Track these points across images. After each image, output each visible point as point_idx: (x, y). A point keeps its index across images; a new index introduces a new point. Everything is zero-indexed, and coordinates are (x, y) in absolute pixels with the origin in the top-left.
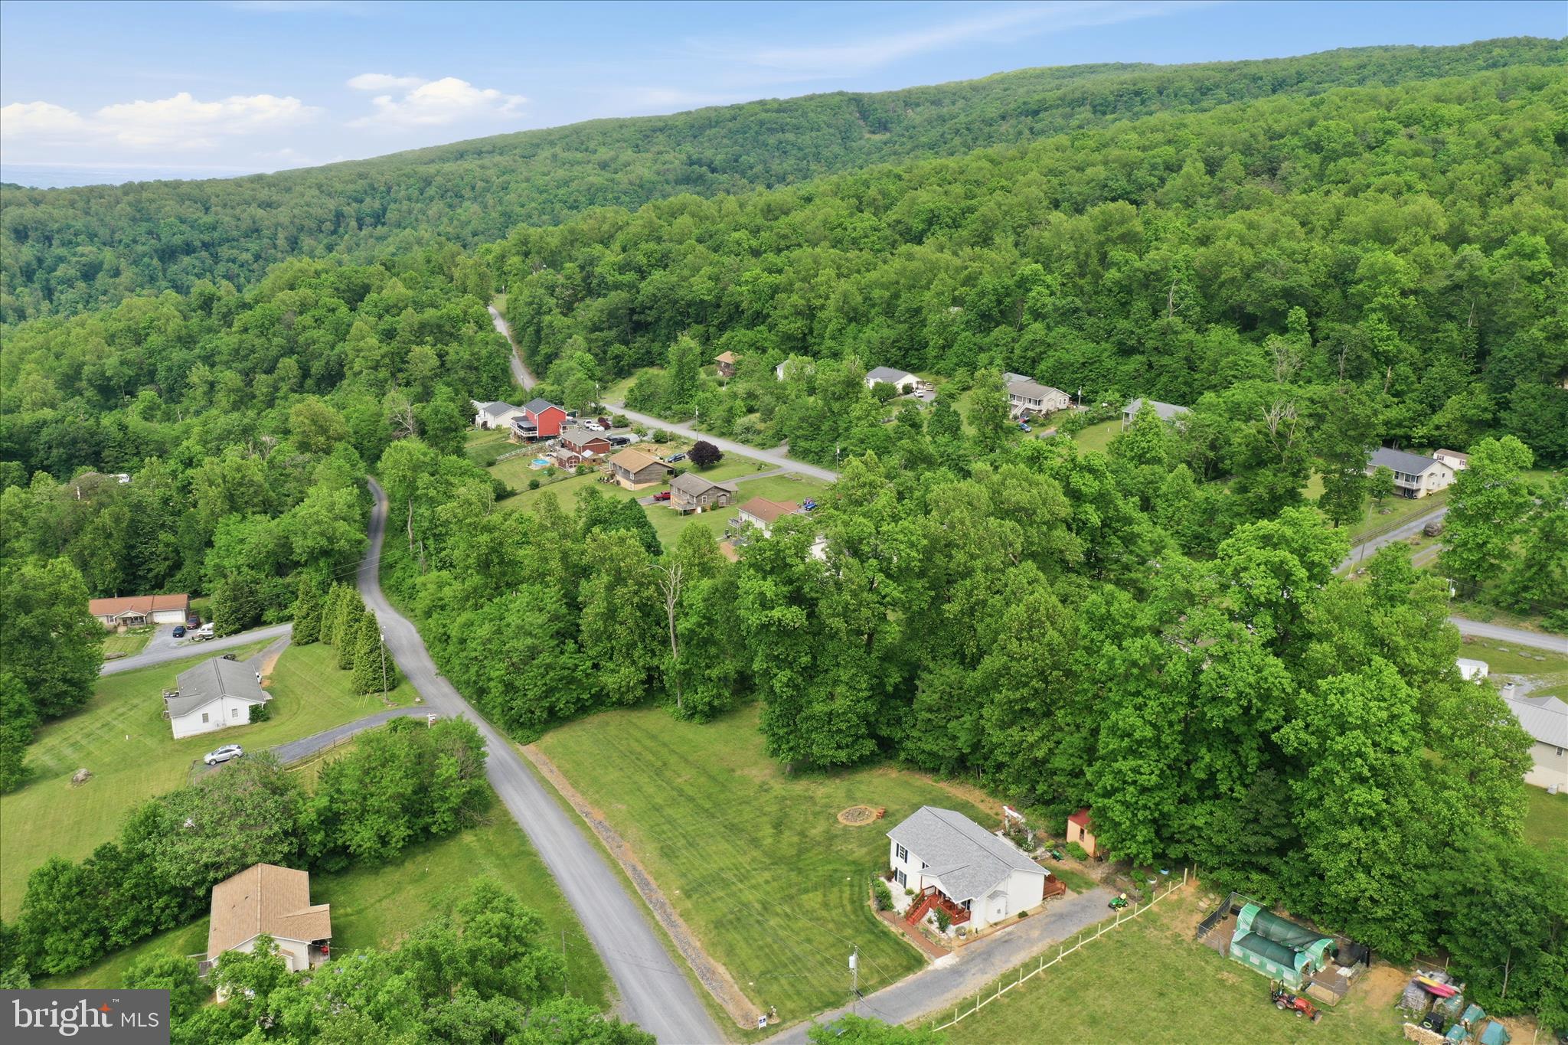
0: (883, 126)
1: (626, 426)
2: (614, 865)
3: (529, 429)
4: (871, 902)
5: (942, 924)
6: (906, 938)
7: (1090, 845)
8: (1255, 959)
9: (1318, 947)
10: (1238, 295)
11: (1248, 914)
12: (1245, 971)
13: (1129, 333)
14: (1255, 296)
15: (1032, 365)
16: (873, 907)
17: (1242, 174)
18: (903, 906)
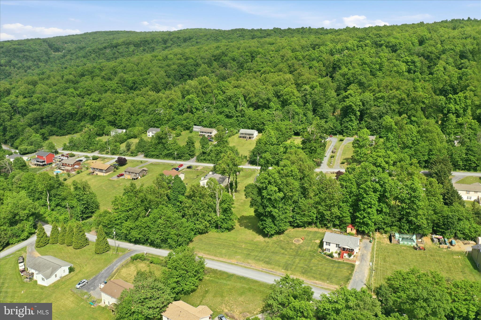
0: (57, 50)
1: (74, 156)
2: (259, 270)
3: (42, 162)
4: (328, 257)
5: (350, 256)
6: (345, 261)
7: (354, 232)
8: (406, 243)
9: (414, 237)
10: (254, 100)
11: (397, 235)
12: (405, 246)
13: (230, 112)
14: (260, 100)
15: (200, 123)
16: (330, 258)
17: (218, 67)
18: (336, 255)
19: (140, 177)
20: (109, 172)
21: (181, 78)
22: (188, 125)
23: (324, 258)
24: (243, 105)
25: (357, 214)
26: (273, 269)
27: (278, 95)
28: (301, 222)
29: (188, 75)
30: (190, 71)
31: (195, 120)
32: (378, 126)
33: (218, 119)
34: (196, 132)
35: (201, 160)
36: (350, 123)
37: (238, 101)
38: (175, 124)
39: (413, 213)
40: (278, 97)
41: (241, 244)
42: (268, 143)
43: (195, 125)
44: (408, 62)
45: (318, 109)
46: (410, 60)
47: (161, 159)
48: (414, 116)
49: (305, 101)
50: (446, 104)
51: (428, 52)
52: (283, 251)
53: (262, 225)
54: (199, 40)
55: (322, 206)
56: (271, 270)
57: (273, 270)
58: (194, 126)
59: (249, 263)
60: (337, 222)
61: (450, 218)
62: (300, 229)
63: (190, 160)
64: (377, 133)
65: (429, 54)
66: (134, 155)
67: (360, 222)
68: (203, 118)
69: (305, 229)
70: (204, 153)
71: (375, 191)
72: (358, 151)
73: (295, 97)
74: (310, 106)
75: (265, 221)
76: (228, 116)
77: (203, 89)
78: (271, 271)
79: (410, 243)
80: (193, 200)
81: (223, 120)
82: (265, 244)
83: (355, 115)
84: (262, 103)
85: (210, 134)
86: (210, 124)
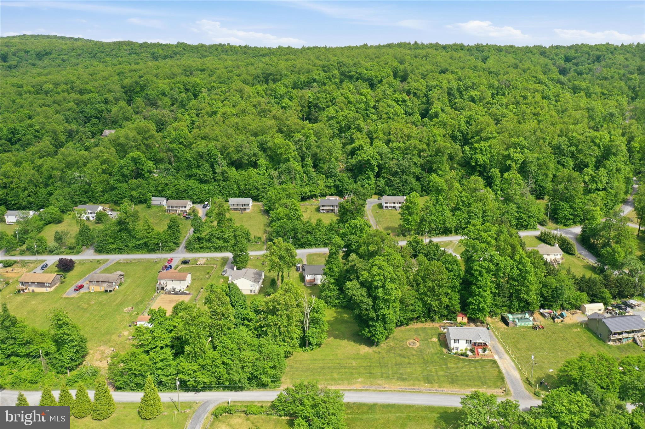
2: (399, 391)
4: (461, 357)
5: (484, 350)
6: (483, 358)
7: (465, 320)
8: (523, 324)
9: (527, 315)
10: (235, 157)
11: (510, 316)
12: (523, 327)
13: (205, 175)
14: (246, 157)
15: (160, 194)
16: (464, 357)
17: (144, 105)
18: (469, 353)
19: (117, 287)
20: (55, 284)
21: (86, 123)
22: (141, 196)
23: (459, 359)
24: (222, 165)
25: (471, 300)
26: (414, 385)
27: (263, 148)
28: (405, 319)
29: (96, 118)
30: (99, 112)
31: (152, 188)
32: (402, 184)
33: (189, 186)
34: (156, 206)
35: (197, 249)
36: (368, 182)
37: (214, 159)
38: (119, 196)
39: (524, 289)
40: (265, 151)
41: (349, 361)
42: (294, 218)
43: (153, 196)
44: (398, 101)
45: (321, 165)
46: (401, 99)
47: (128, 253)
48: (440, 170)
49: (301, 154)
50: (472, 154)
51: (414, 88)
52: (406, 360)
53: (370, 332)
54: (65, 57)
55: (429, 297)
56: (413, 387)
57: (415, 387)
58: (153, 198)
59: (379, 385)
60: (446, 313)
61: (559, 289)
62: (403, 328)
63: (176, 252)
64: (400, 191)
65: (416, 91)
66: (75, 251)
67: (473, 309)
68: (163, 186)
69: (408, 327)
70: (199, 239)
71: (488, 272)
72: (409, 219)
73: (292, 151)
74: (309, 161)
75: (374, 326)
76: (203, 181)
77: (145, 141)
78: (413, 389)
79: (527, 323)
80: (277, 315)
81: (197, 187)
82: (377, 356)
83: (373, 171)
84: (246, 160)
85: (184, 209)
86: (177, 194)
